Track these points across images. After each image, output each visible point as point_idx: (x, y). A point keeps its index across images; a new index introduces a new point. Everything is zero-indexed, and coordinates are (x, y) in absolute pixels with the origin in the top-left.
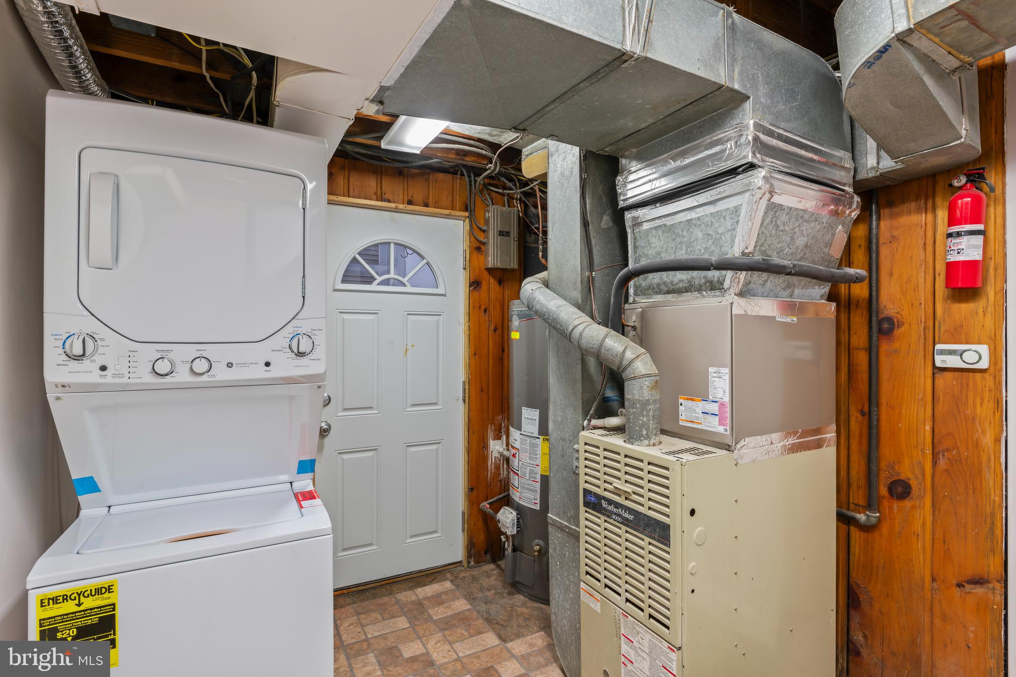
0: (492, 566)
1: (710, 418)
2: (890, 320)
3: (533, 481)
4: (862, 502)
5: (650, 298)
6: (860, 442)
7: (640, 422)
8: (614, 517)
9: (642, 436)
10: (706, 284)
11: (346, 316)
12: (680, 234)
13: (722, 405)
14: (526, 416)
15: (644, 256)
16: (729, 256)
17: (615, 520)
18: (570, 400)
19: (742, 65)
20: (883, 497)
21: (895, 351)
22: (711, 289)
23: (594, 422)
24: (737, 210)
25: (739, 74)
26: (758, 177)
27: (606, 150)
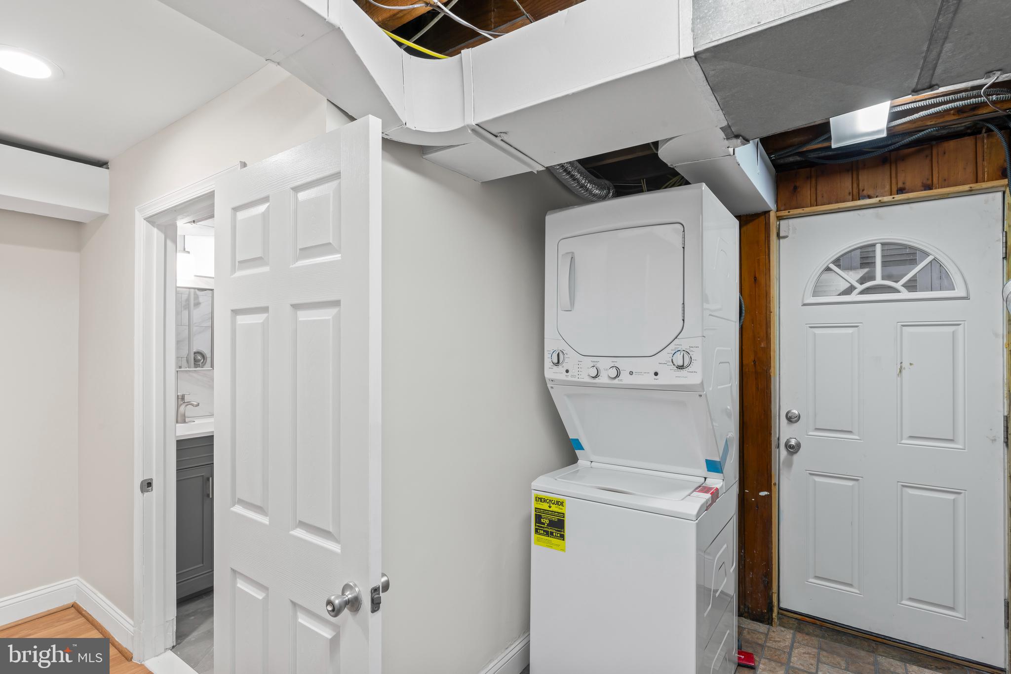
11: (817, 331)
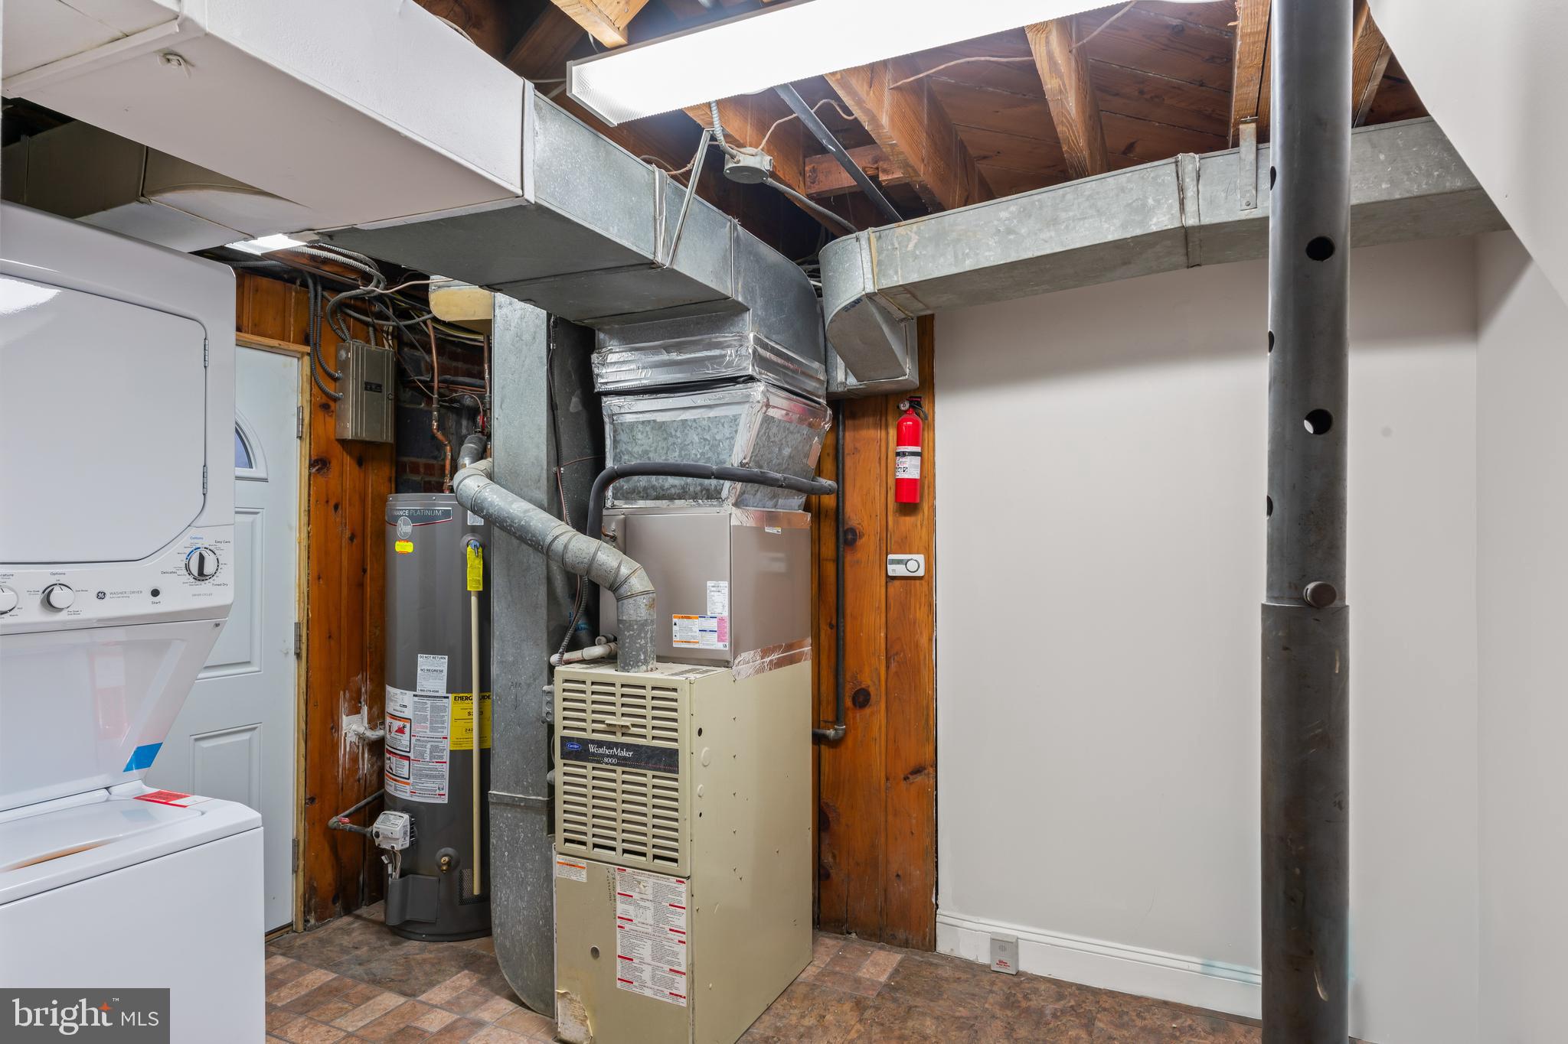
0: (346, 919)
1: (708, 635)
2: (853, 531)
3: (437, 762)
4: (831, 717)
5: (632, 504)
6: (829, 657)
7: (638, 645)
8: (606, 760)
9: (640, 661)
10: (702, 491)
12: (673, 434)
13: (721, 620)
14: (426, 668)
15: (628, 454)
16: (728, 465)
17: (607, 764)
18: (529, 631)
19: (744, 278)
20: (848, 709)
21: (858, 562)
22: (708, 498)
23: (567, 656)
24: (735, 419)
25: (742, 286)
26: (758, 390)
27: (585, 321)
